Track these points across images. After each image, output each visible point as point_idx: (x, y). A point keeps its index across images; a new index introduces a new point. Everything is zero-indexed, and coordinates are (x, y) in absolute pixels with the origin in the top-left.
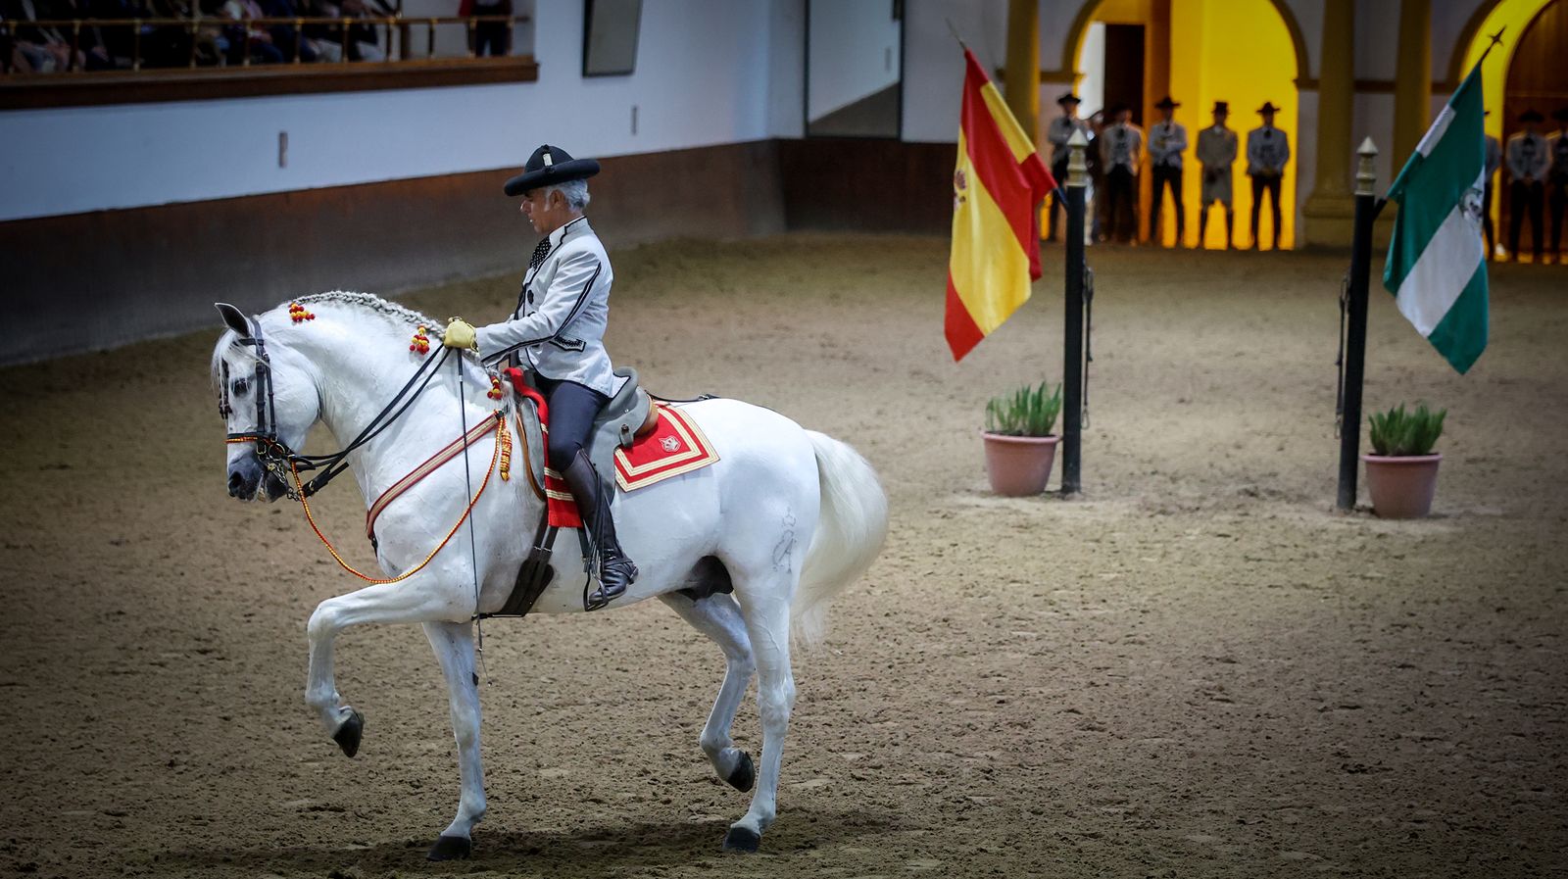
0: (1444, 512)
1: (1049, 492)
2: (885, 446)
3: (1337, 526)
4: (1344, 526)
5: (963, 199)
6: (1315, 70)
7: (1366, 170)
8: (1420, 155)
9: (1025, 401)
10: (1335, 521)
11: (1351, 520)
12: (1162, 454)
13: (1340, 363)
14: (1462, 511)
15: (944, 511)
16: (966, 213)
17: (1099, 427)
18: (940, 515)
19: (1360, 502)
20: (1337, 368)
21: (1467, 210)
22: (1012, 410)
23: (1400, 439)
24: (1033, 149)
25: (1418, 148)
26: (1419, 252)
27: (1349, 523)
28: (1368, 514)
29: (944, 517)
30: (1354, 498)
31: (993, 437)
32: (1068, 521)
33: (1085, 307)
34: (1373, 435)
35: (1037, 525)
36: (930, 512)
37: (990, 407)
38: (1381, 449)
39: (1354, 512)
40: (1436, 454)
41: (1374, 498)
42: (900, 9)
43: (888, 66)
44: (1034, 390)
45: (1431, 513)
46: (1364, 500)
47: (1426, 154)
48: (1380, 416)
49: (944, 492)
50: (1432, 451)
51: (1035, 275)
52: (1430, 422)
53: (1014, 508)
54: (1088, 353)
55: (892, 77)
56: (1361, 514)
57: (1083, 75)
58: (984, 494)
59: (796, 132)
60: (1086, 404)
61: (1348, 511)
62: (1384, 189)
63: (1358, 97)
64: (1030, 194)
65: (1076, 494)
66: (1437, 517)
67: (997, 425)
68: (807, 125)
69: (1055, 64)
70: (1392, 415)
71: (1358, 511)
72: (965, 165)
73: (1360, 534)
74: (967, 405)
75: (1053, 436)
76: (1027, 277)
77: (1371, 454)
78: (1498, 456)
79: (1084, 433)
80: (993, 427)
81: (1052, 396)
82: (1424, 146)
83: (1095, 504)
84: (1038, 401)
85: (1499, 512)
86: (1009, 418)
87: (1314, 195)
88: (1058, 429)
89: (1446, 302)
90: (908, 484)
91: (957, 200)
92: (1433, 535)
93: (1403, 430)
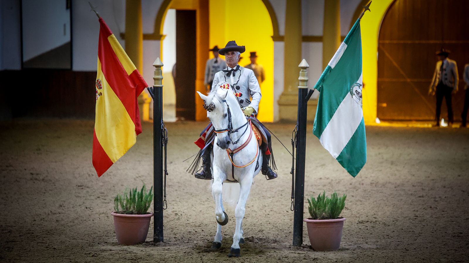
0: (347, 247)
1: (147, 242)
2: (63, 222)
3: (293, 255)
4: (296, 255)
5: (101, 94)
6: (282, 31)
7: (304, 76)
8: (330, 67)
9: (134, 195)
10: (292, 253)
11: (300, 252)
12: (205, 222)
13: (292, 173)
14: (356, 246)
15: (93, 253)
16: (102, 101)
17: (174, 210)
18: (91, 255)
19: (304, 243)
20: (291, 175)
21: (354, 95)
22: (128, 201)
23: (324, 210)
24: (135, 68)
25: (329, 64)
26: (331, 116)
27: (299, 253)
28: (308, 249)
29: (93, 256)
30: (301, 241)
31: (118, 214)
32: (157, 256)
33: (164, 147)
34: (310, 209)
35: (141, 258)
36: (85, 254)
37: (117, 200)
38: (314, 216)
39: (302, 248)
40: (342, 218)
41: (311, 241)
42: (70, 4)
43: (65, 34)
44: (139, 190)
45: (341, 247)
46: (306, 241)
47: (333, 67)
48: (313, 199)
49: (93, 244)
50: (340, 216)
51: (138, 132)
52: (338, 201)
53: (129, 250)
54: (166, 171)
55: (67, 39)
56: (305, 249)
57: (165, 36)
58: (114, 244)
59: (17, 67)
60: (165, 196)
61: (299, 248)
62: (313, 85)
63: (304, 44)
64: (134, 91)
65: (161, 243)
66: (343, 250)
67: (120, 209)
68: (22, 63)
69: (151, 30)
70: (319, 198)
71: (304, 247)
72: (101, 77)
73: (305, 259)
74: (106, 201)
75: (149, 213)
76: (134, 133)
77: (309, 219)
78: (374, 220)
79: (165, 213)
80: (118, 210)
81: (148, 193)
82: (332, 63)
83: (171, 247)
84: (141, 196)
85: (375, 247)
86: (126, 205)
87: (283, 94)
88: (151, 209)
89: (345, 141)
90: (74, 241)
91: (97, 94)
92: (341, 259)
93: (325, 206)
